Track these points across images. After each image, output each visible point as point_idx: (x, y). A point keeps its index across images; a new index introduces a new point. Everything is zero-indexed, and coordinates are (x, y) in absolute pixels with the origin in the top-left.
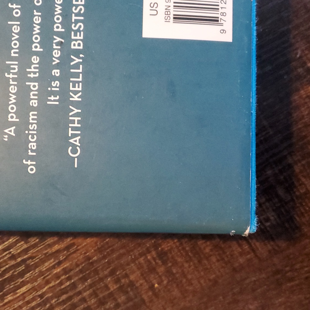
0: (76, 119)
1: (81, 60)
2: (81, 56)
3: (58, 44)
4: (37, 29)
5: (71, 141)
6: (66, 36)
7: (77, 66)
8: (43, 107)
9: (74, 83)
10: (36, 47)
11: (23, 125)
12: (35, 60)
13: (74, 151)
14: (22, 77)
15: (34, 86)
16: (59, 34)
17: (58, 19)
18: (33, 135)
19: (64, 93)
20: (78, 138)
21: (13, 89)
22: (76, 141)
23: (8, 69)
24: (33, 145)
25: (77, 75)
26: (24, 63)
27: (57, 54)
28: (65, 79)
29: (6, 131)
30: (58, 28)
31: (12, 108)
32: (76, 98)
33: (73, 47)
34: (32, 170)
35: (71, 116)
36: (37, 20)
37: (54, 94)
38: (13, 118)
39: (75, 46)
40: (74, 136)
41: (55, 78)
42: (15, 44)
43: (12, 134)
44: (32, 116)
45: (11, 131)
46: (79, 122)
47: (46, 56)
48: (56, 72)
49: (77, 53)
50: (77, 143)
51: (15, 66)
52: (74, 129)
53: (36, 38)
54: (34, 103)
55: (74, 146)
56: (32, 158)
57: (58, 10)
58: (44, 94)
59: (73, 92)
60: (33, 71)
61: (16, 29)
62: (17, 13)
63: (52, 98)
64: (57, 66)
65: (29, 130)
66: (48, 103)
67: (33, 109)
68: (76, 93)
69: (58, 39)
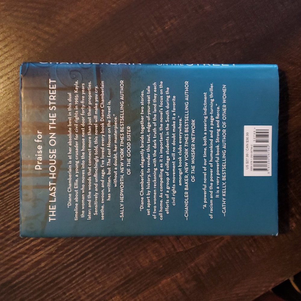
0: (224, 202)
1: (225, 184)
2: (225, 182)
3: (218, 179)
4: (212, 175)
5: (223, 208)
6: (221, 176)
7: (224, 186)
8: (214, 199)
9: (223, 191)
10: (212, 180)
11: (208, 204)
12: (212, 184)
13: (224, 212)
14: (208, 189)
15: (211, 192)
16: (218, 176)
17: (218, 171)
18: (212, 207)
19: (220, 194)
20: (225, 207)
21: (205, 193)
22: (224, 208)
23: (203, 187)
24: (212, 210)
25: (224, 188)
26: (208, 185)
27: (218, 182)
28: (221, 190)
29: (204, 206)
30: (218, 174)
31: (205, 199)
32: (224, 195)
33: (223, 180)
34: (212, 217)
35: (223, 201)
36: (212, 172)
37: (218, 194)
38: (205, 202)
39: (223, 179)
40: (224, 207)
41: (218, 190)
42: (205, 179)
43: (206, 207)
44: (211, 201)
45: (205, 206)
46: (225, 203)
47: (215, 183)
48: (218, 188)
49: (224, 181)
50: (225, 209)
51: (205, 186)
52: (224, 205)
53: (212, 177)
54: (212, 197)
55: (224, 210)
56: (211, 214)
57: (218, 168)
58: (214, 194)
60: (211, 188)
61: (205, 175)
62: (205, 170)
63: (217, 195)
64: (218, 186)
65: (210, 205)
66: (216, 197)
67: (211, 199)
68: (224, 194)
69: (218, 177)
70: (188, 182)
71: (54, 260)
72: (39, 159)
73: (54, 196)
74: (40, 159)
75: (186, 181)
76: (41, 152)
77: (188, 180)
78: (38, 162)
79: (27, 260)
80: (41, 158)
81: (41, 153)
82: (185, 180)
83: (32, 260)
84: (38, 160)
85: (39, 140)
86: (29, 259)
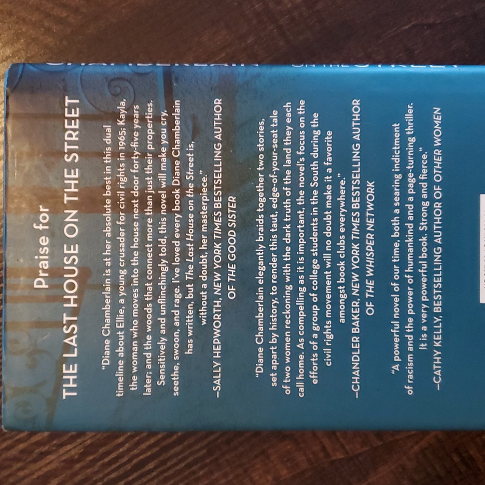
0: (438, 358)
1: (440, 320)
2: (441, 317)
3: (425, 309)
4: (410, 300)
5: (435, 373)
6: (430, 303)
7: (438, 324)
8: (417, 352)
9: (436, 335)
10: (411, 312)
11: (403, 363)
12: (410, 320)
13: (437, 380)
14: (402, 332)
15: (410, 338)
16: (425, 303)
17: (424, 292)
18: (410, 370)
19: (430, 341)
20: (439, 371)
21: (397, 340)
22: (438, 373)
23: (393, 326)
24: (411, 376)
25: (438, 330)
26: (403, 320)
27: (424, 316)
28: (430, 333)
29: (393, 367)
30: (424, 298)
31: (397, 353)
32: (437, 345)
33: (435, 311)
34: (410, 392)
35: (435, 356)
36: (410, 293)
37: (424, 342)
38: (397, 359)
39: (437, 310)
40: (437, 369)
41: (424, 332)
42: (396, 310)
43: (398, 369)
44: (410, 357)
45: (396, 367)
46: (440, 360)
47: (417, 318)
48: (424, 328)
49: (437, 315)
50: (439, 374)
51: (397, 324)
52: (437, 365)
53: (410, 306)
54: (411, 349)
55: (437, 376)
56: (410, 385)
57: (424, 286)
58: (416, 342)
59: (436, 341)
60: (409, 328)
61: (397, 300)
62: (397, 289)
63: (422, 345)
64: (425, 324)
65: (408, 367)
66: (420, 348)
67: (410, 353)
68: (437, 341)
69: (425, 306)
70: (358, 315)
71: (76, 474)
72: (42, 265)
73: (74, 344)
74: (45, 265)
75: (355, 314)
76: (46, 250)
77: (358, 312)
78: (40, 271)
79: (21, 474)
80: (47, 262)
81: (47, 253)
82: (353, 312)
83: (32, 473)
84: (41, 267)
85: (43, 225)
86: (26, 471)
